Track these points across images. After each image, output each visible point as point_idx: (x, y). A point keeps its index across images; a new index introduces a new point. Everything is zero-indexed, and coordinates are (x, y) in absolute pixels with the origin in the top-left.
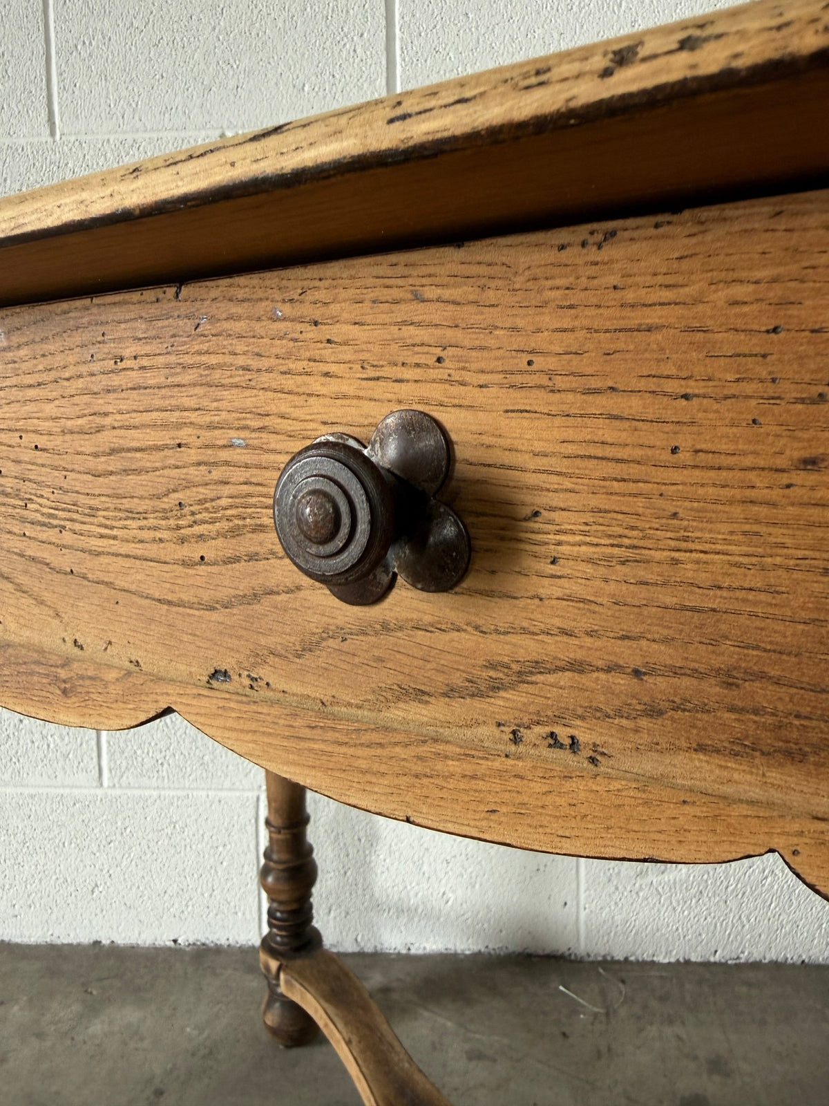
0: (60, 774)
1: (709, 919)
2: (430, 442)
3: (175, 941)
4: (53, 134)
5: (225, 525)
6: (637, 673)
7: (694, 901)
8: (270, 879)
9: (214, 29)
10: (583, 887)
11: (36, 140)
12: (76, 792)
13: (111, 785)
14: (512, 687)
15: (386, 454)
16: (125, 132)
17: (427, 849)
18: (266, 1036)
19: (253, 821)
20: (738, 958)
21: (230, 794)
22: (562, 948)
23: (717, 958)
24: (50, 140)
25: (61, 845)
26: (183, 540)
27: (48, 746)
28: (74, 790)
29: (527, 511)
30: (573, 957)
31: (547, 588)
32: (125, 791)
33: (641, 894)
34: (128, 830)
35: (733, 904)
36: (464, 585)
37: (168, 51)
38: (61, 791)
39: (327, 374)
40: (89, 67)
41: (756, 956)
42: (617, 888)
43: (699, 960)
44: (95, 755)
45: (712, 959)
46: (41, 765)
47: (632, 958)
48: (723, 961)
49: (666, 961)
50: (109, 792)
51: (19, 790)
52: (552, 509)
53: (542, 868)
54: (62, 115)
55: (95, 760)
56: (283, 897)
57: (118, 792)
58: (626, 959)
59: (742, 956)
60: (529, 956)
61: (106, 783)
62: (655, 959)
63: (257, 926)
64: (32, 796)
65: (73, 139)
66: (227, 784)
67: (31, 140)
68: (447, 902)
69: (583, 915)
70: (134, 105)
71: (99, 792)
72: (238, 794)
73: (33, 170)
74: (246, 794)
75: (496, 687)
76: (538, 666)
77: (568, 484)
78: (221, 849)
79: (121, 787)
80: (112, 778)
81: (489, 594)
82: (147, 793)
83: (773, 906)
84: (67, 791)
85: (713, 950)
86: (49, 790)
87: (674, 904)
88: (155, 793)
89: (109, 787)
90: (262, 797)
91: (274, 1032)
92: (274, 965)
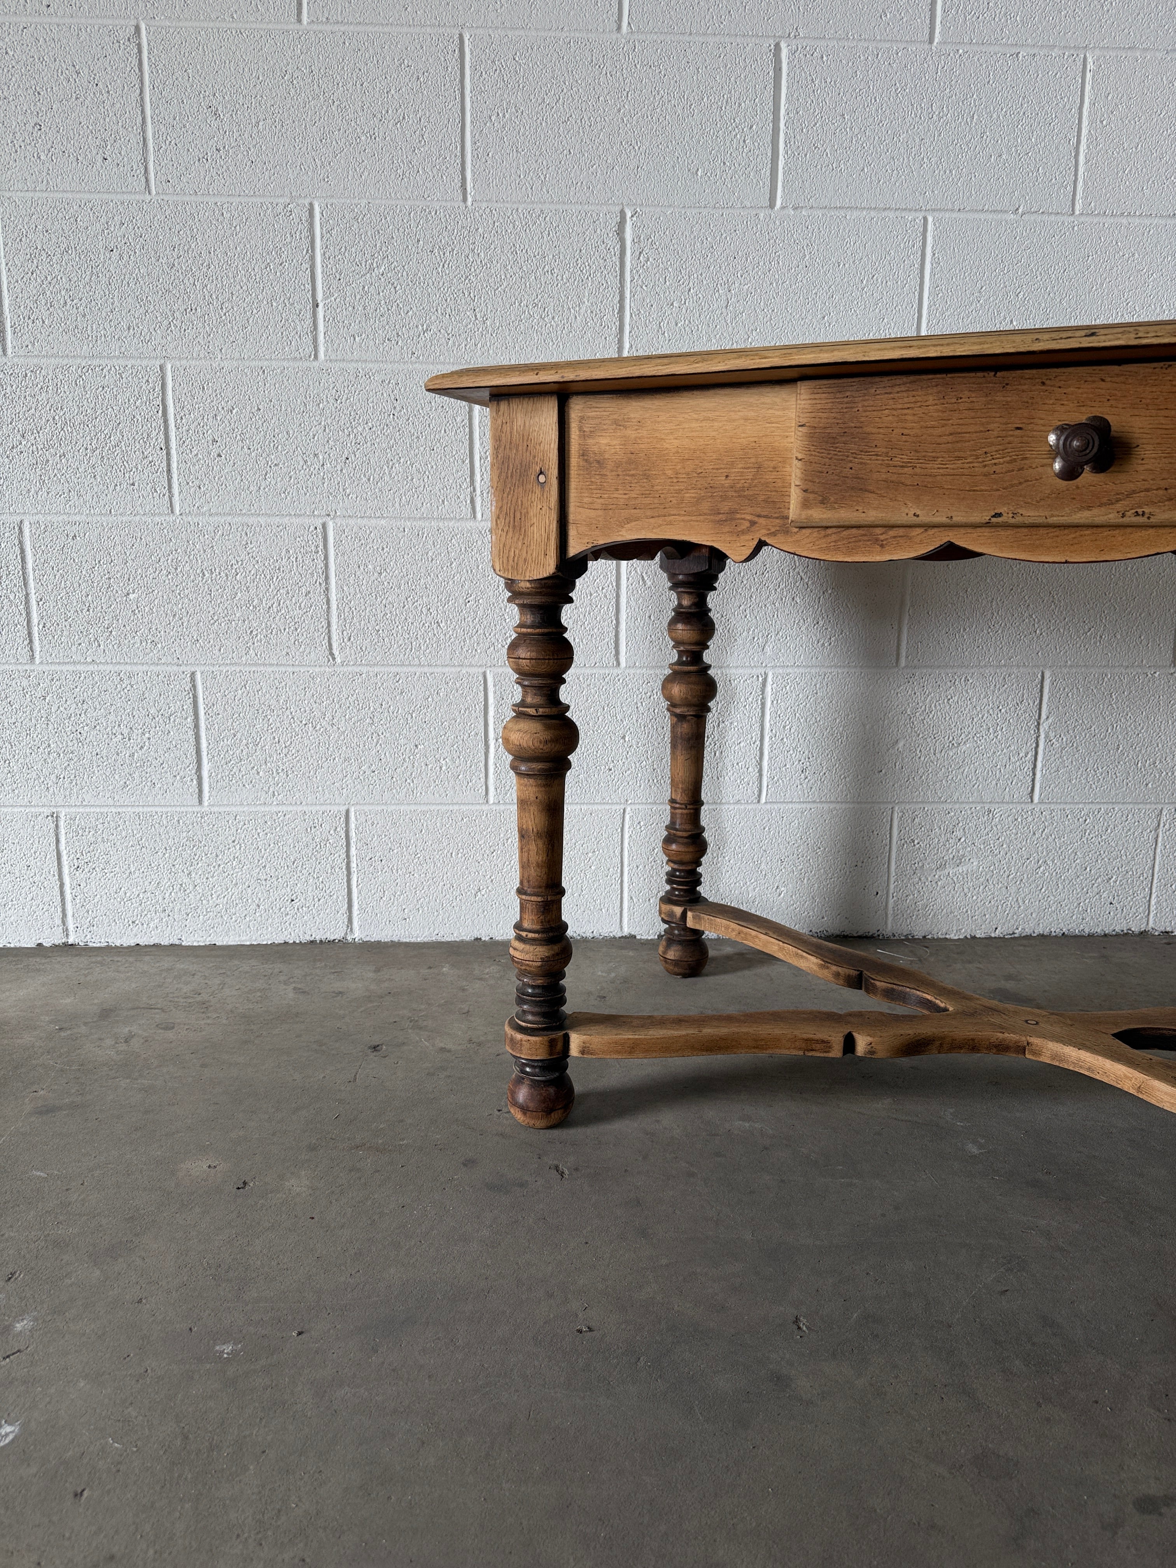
0: (450, 793)
1: (993, 903)
4: (465, 200)
5: (1008, 458)
6: (1166, 489)
7: (981, 887)
8: (671, 846)
9: (619, 110)
10: (892, 880)
11: (449, 204)
12: (464, 808)
13: (496, 801)
14: (1124, 499)
16: (533, 202)
17: (765, 851)
19: (619, 830)
20: (1014, 933)
22: (872, 930)
23: (998, 933)
24: (462, 204)
25: (449, 855)
26: (985, 466)
27: (441, 768)
28: (462, 807)
29: (1135, 445)
30: (881, 937)
31: (1141, 468)
32: (508, 807)
33: (939, 883)
34: (510, 840)
35: (1013, 889)
36: (1110, 470)
37: (576, 128)
38: (451, 808)
39: (1063, 405)
40: (502, 138)
41: (1028, 931)
42: (920, 879)
43: (983, 936)
44: (483, 775)
45: (993, 935)
46: (433, 785)
47: (929, 937)
48: (1001, 936)
49: (956, 938)
50: (493, 808)
51: (413, 807)
52: (1143, 444)
53: (859, 864)
54: (474, 181)
55: (483, 780)
56: (683, 858)
57: (502, 807)
58: (924, 937)
59: (1017, 931)
60: (845, 937)
61: (491, 801)
62: (947, 936)
63: (618, 920)
64: (424, 813)
65: (484, 205)
66: (598, 799)
67: (444, 204)
68: (780, 895)
69: (891, 901)
70: (542, 177)
71: (485, 808)
72: (607, 807)
73: (445, 234)
74: (614, 807)
75: (1118, 501)
76: (1134, 492)
77: (1149, 436)
78: (590, 855)
79: (505, 803)
80: (497, 794)
81: (1119, 472)
83: (1043, 890)
84: (456, 807)
85: (994, 927)
86: (439, 807)
87: (966, 890)
89: (494, 803)
90: (628, 810)
91: (676, 963)
92: (678, 910)
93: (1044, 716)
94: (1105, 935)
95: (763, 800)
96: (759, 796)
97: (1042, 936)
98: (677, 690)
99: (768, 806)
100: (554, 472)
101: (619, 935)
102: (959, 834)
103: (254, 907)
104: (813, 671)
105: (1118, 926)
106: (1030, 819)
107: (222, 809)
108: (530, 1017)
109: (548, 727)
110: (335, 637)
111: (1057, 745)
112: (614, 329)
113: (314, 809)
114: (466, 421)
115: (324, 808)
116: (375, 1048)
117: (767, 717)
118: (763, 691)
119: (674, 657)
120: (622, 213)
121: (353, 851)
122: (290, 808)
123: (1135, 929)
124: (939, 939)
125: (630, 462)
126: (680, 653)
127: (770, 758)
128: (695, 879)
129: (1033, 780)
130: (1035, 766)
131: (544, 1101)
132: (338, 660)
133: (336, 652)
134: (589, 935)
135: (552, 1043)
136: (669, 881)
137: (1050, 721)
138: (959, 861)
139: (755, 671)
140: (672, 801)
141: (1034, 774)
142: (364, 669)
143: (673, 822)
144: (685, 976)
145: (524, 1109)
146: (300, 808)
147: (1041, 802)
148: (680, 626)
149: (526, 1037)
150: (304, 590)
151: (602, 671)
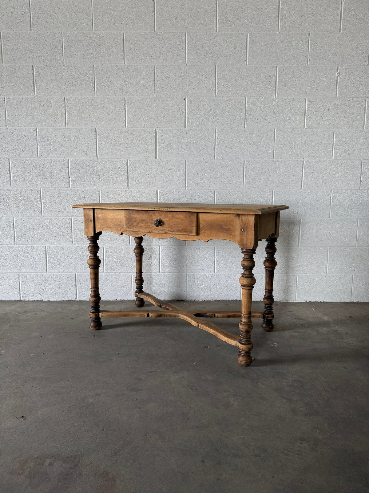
1: (208, 294)
2: (160, 220)
3: (117, 300)
4: (97, 158)
6: (168, 229)
7: (205, 290)
8: (137, 281)
10: (187, 288)
15: (159, 220)
16: (110, 159)
17: (161, 282)
18: (135, 306)
19: (131, 278)
20: (213, 300)
21: (127, 273)
22: (184, 299)
23: (209, 300)
26: (147, 224)
31: (165, 226)
32: (108, 273)
33: (197, 289)
35: (212, 291)
36: (162, 226)
37: (118, 145)
40: (104, 147)
41: (216, 299)
42: (193, 288)
43: (206, 300)
44: (103, 267)
47: (195, 300)
49: (201, 301)
50: (105, 273)
52: (165, 223)
53: (181, 285)
54: (99, 155)
56: (139, 283)
60: (178, 300)
61: (105, 272)
62: (199, 300)
65: (101, 159)
66: (127, 272)
67: (93, 159)
68: (164, 291)
69: (187, 294)
70: (112, 154)
73: (94, 164)
76: (165, 229)
78: (125, 283)
80: (106, 271)
82: (112, 273)
83: (218, 291)
85: (208, 298)
87: (202, 291)
88: (114, 273)
90: (133, 274)
91: (137, 304)
92: (137, 294)
93: (216, 256)
94: (232, 301)
95: (160, 272)
96: (159, 271)
97: (218, 300)
98: (136, 251)
99: (161, 273)
100: (93, 220)
101: (132, 300)
102: (200, 279)
103: (57, 293)
104: (169, 246)
105: (235, 299)
106: (214, 276)
107: (51, 273)
108: (93, 310)
109: (94, 260)
110: (73, 239)
111: (219, 261)
112: (127, 182)
113: (69, 273)
114: (99, 199)
115: (71, 273)
116: (72, 318)
117: (160, 255)
118: (159, 250)
119: (136, 244)
120: (127, 160)
121: (77, 282)
122: (64, 273)
123: (238, 299)
124: (197, 301)
125: (104, 219)
126: (137, 244)
127: (161, 264)
128: (142, 288)
129: (214, 269)
130: (215, 266)
131: (95, 325)
132: (74, 244)
133: (73, 242)
134: (125, 299)
135: (96, 315)
136: (136, 288)
137: (217, 256)
138: (201, 285)
139: (157, 246)
140: (136, 272)
141: (215, 267)
142: (79, 246)
143: (137, 276)
144: (139, 307)
145: (92, 327)
146: (66, 273)
147: (216, 273)
148: (136, 239)
149: (91, 314)
150: (67, 230)
151: (127, 246)
